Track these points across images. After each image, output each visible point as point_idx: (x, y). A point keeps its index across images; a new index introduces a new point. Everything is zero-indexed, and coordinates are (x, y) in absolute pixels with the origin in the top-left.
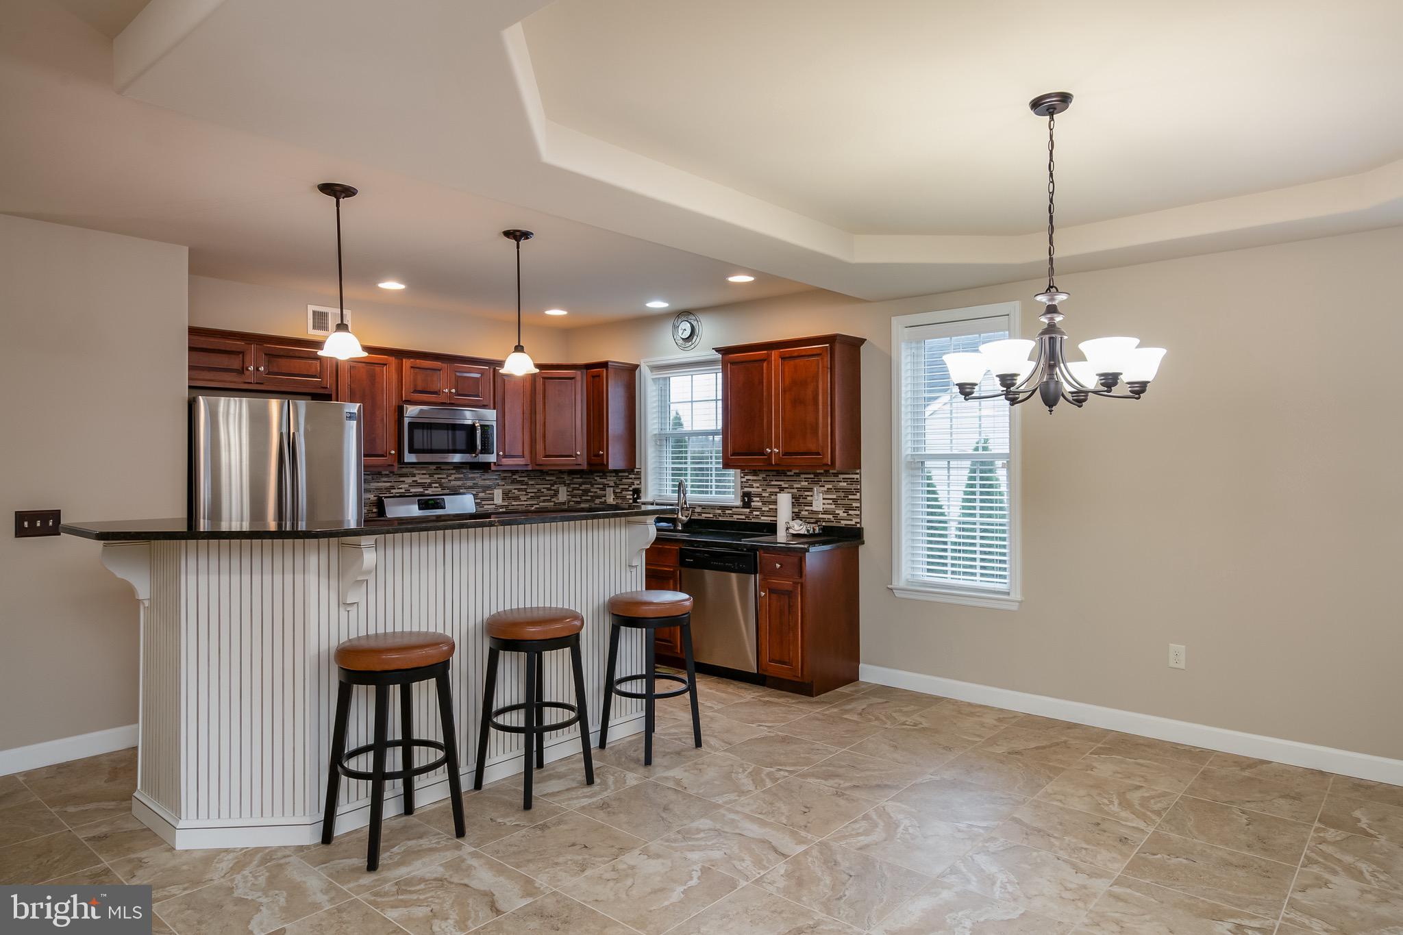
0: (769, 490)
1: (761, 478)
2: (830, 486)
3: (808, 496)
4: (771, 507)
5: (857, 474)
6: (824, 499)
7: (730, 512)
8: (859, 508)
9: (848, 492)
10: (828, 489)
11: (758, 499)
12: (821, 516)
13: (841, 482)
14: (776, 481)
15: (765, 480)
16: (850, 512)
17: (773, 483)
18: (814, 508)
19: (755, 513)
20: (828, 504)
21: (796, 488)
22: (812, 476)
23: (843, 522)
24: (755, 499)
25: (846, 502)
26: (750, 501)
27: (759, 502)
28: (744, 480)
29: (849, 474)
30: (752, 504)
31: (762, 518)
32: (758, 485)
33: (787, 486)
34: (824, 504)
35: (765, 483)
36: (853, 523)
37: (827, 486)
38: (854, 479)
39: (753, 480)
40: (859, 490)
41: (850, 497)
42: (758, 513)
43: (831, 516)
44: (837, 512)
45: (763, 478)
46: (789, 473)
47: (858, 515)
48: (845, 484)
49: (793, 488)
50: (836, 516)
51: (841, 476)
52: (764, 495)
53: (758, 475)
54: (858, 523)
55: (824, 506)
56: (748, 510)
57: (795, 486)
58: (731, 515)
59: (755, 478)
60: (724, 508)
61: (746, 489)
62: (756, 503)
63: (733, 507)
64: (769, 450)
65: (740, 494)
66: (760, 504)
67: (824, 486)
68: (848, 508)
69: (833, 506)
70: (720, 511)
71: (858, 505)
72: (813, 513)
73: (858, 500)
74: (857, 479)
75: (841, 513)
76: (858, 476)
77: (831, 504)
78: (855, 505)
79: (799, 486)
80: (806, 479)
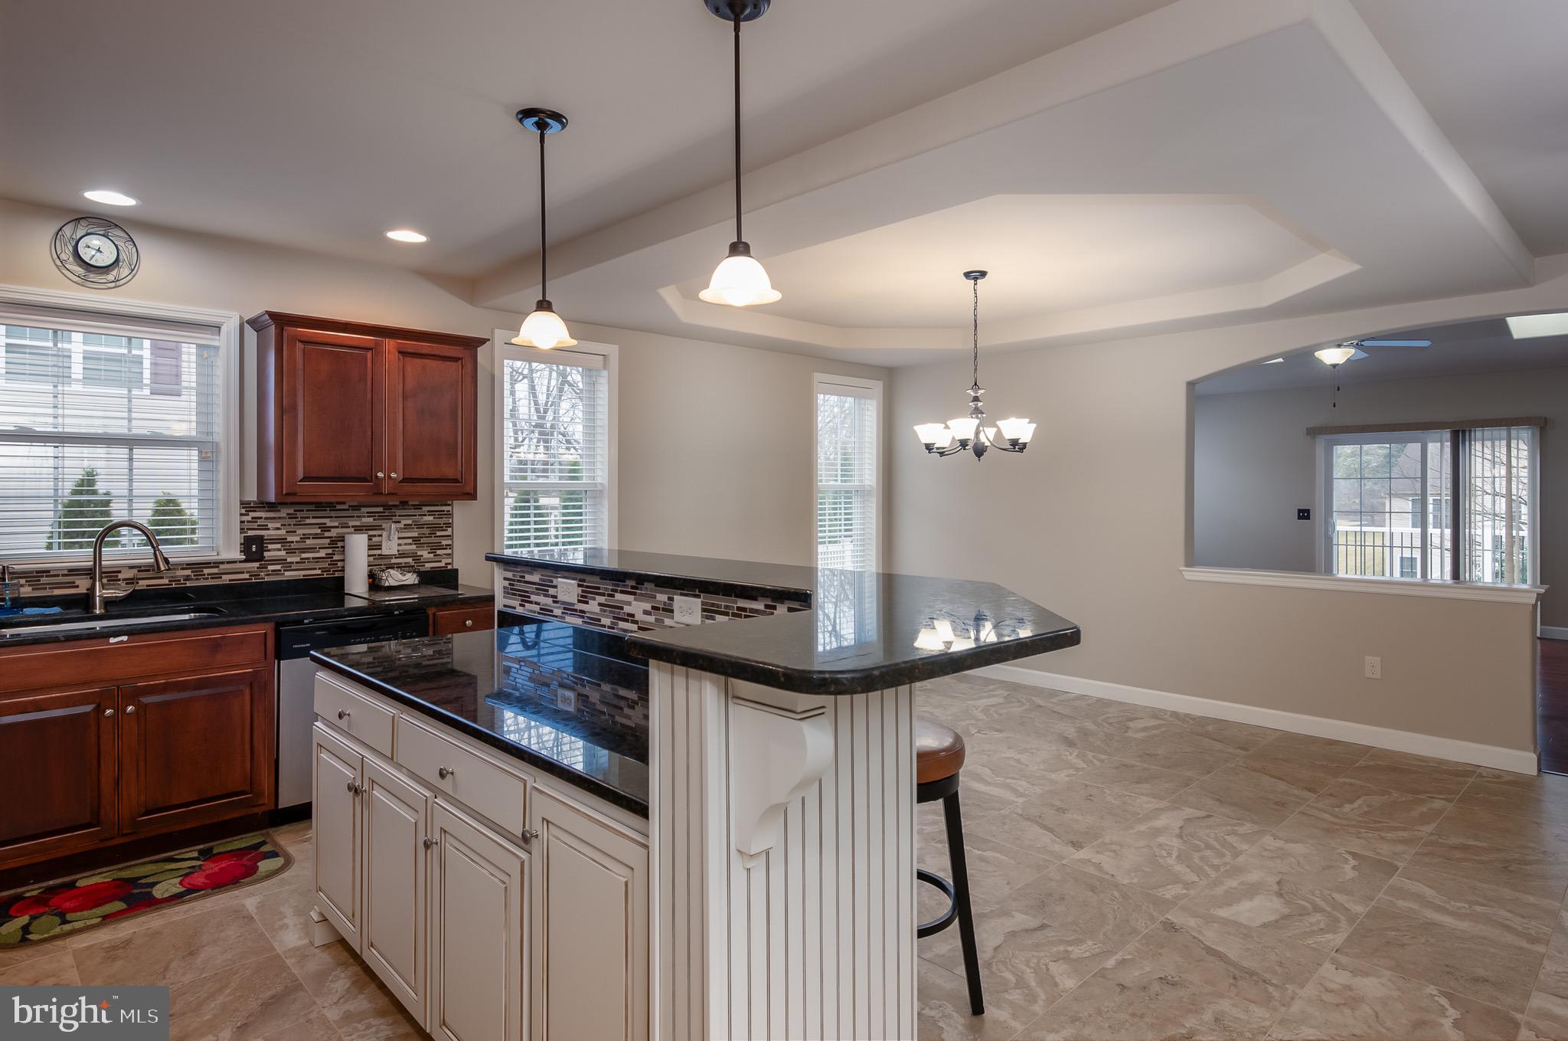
0: (300, 531)
1: (285, 515)
2: (410, 522)
3: (375, 536)
4: (304, 555)
5: (449, 505)
6: (399, 538)
7: (215, 570)
8: (450, 546)
9: (434, 528)
10: (405, 525)
11: (279, 546)
12: (394, 561)
13: (425, 515)
14: (313, 518)
15: (291, 516)
16: (438, 552)
17: (308, 521)
18: (385, 551)
19: (270, 568)
20: (406, 544)
21: (353, 527)
22: (381, 509)
23: (428, 566)
24: (270, 547)
25: (433, 540)
26: (262, 549)
27: (280, 550)
28: (249, 518)
29: (438, 505)
30: (266, 554)
31: (287, 573)
32: (278, 525)
33: (336, 524)
34: (399, 545)
35: (293, 521)
36: (442, 564)
37: (404, 522)
38: (444, 511)
39: (266, 518)
40: (450, 525)
41: (438, 534)
42: (278, 567)
43: (410, 560)
44: (419, 553)
45: (288, 514)
46: (339, 507)
47: (449, 554)
48: (431, 518)
49: (349, 527)
50: (417, 558)
51: (425, 509)
52: (289, 539)
53: (279, 511)
54: (449, 564)
55: (400, 548)
56: (257, 564)
57: (351, 524)
58: (214, 576)
59: (272, 515)
60: (197, 567)
61: (251, 533)
62: (274, 552)
63: (223, 563)
64: (380, 475)
65: (237, 539)
66: (283, 553)
67: (400, 522)
68: (434, 548)
69: (414, 547)
70: (188, 572)
71: (449, 542)
72: (382, 558)
73: (450, 536)
74: (449, 511)
75: (425, 554)
76: (449, 508)
77: (411, 544)
78: (444, 543)
79: (358, 523)
80: (370, 514)
